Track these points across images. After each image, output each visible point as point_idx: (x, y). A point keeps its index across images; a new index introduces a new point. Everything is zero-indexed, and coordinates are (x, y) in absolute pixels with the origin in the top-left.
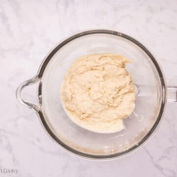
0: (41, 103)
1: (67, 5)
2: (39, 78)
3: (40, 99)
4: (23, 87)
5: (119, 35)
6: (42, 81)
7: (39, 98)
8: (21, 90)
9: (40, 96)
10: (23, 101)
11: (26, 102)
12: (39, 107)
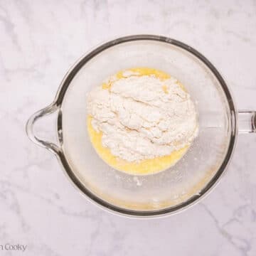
0: (61, 140)
1: (96, 7)
2: (58, 105)
3: (61, 136)
4: (35, 119)
5: (168, 42)
6: (62, 109)
7: (59, 134)
8: (33, 123)
9: (60, 131)
10: (37, 139)
11: (40, 139)
12: (60, 147)
